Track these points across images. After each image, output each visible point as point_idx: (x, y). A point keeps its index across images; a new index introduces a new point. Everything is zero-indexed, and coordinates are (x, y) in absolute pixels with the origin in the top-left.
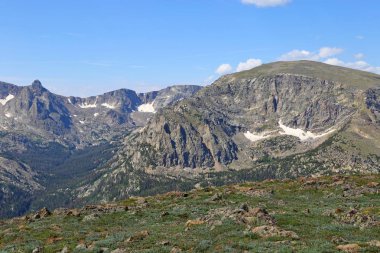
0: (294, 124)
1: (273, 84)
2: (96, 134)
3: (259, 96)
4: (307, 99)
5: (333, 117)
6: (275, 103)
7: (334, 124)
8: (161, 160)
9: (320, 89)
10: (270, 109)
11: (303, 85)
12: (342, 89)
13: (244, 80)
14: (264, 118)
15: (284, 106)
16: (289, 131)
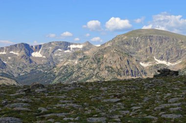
0: (162, 58)
1: (149, 40)
2: (20, 69)
3: (142, 46)
4: (167, 47)
5: (180, 55)
6: (151, 48)
7: (180, 58)
8: (123, 73)
9: (172, 42)
10: (149, 52)
11: (164, 40)
12: (182, 42)
13: (132, 38)
14: (147, 56)
15: (156, 50)
16: (160, 62)
